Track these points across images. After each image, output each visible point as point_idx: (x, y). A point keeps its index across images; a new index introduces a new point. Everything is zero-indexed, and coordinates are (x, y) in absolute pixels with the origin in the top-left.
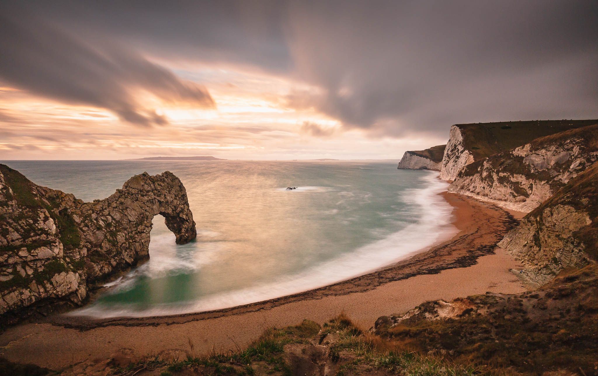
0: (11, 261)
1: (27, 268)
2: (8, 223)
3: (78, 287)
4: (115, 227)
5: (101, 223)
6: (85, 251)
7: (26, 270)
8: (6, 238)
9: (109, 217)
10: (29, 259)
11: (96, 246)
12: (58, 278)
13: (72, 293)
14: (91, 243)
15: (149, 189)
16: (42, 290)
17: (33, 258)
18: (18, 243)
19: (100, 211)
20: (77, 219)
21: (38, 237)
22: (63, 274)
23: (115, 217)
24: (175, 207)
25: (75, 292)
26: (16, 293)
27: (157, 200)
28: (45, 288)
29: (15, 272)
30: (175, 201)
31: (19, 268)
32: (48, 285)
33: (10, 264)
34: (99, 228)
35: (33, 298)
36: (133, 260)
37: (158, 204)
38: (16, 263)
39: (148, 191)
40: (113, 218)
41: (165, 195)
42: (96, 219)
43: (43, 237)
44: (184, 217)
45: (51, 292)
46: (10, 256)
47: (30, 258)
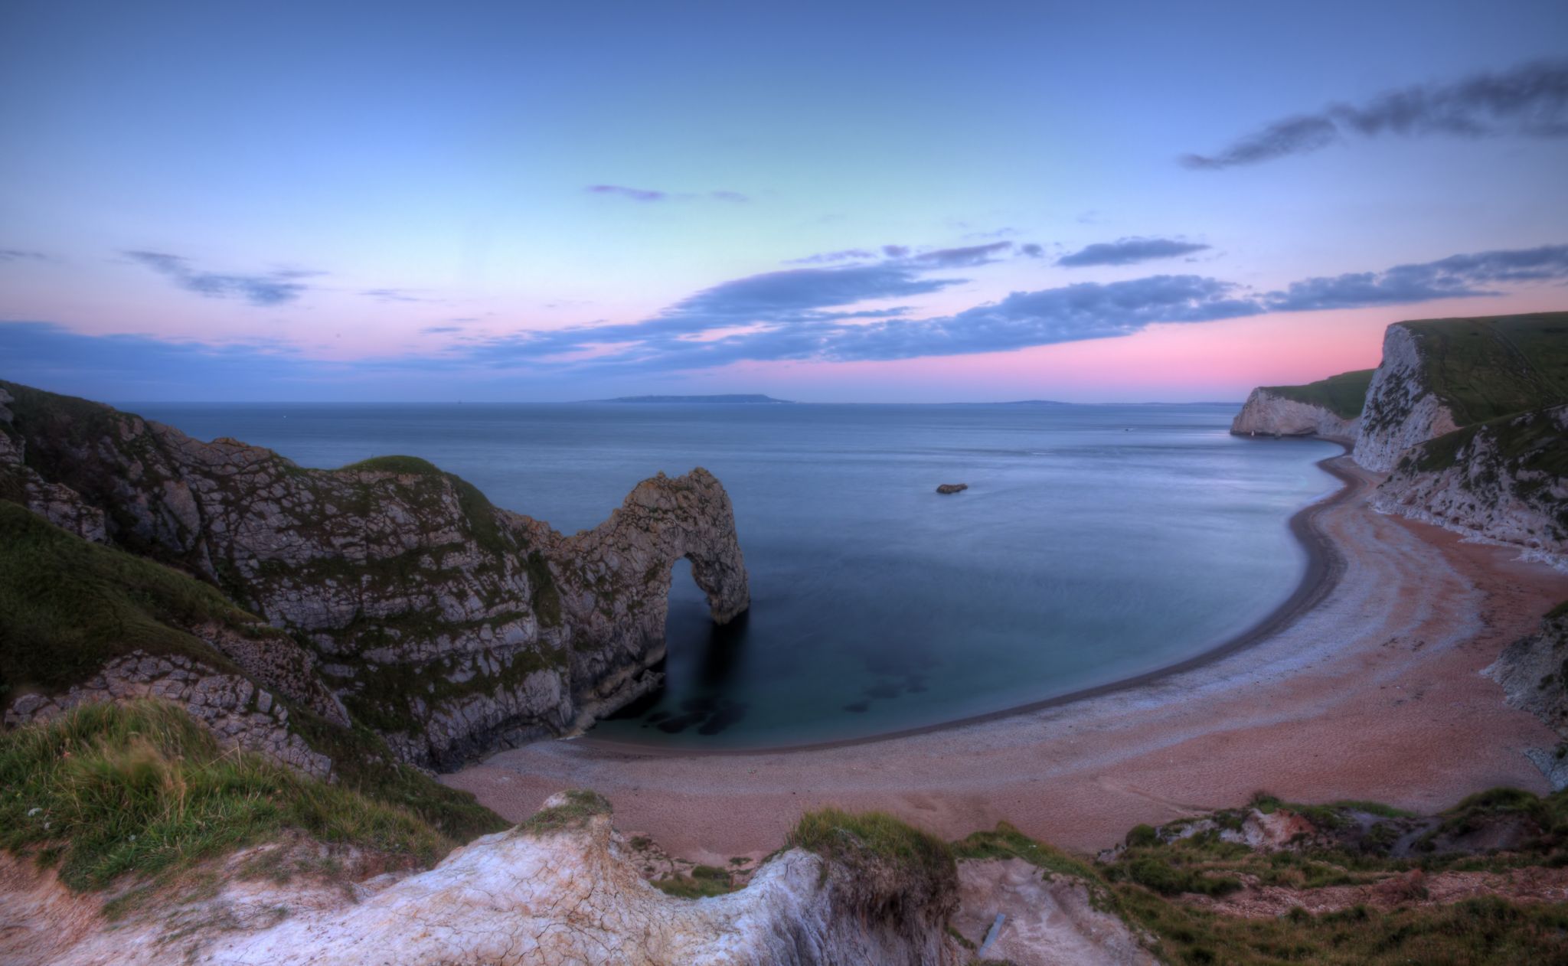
0: (470, 647)
1: (491, 660)
2: (467, 580)
3: (561, 698)
4: (611, 584)
5: (590, 576)
6: (567, 631)
7: (490, 666)
8: (464, 607)
9: (602, 565)
10: (493, 645)
11: (582, 621)
12: (534, 680)
13: (552, 709)
14: (575, 616)
15: (668, 506)
16: (512, 701)
17: (498, 644)
18: (479, 616)
19: (588, 552)
20: (555, 570)
21: (504, 606)
22: (540, 673)
23: (611, 564)
24: (712, 541)
25: (555, 709)
26: (478, 703)
27: (681, 530)
28: (516, 697)
29: (475, 667)
30: (713, 530)
31: (481, 662)
32: (520, 693)
33: (468, 653)
34: (587, 585)
35: (499, 713)
36: (639, 649)
37: (682, 536)
38: (476, 652)
39: (666, 512)
40: (608, 567)
41: (695, 518)
42: (583, 569)
43: (512, 605)
44: (729, 562)
45: (523, 705)
46: (469, 640)
47: (495, 643)
